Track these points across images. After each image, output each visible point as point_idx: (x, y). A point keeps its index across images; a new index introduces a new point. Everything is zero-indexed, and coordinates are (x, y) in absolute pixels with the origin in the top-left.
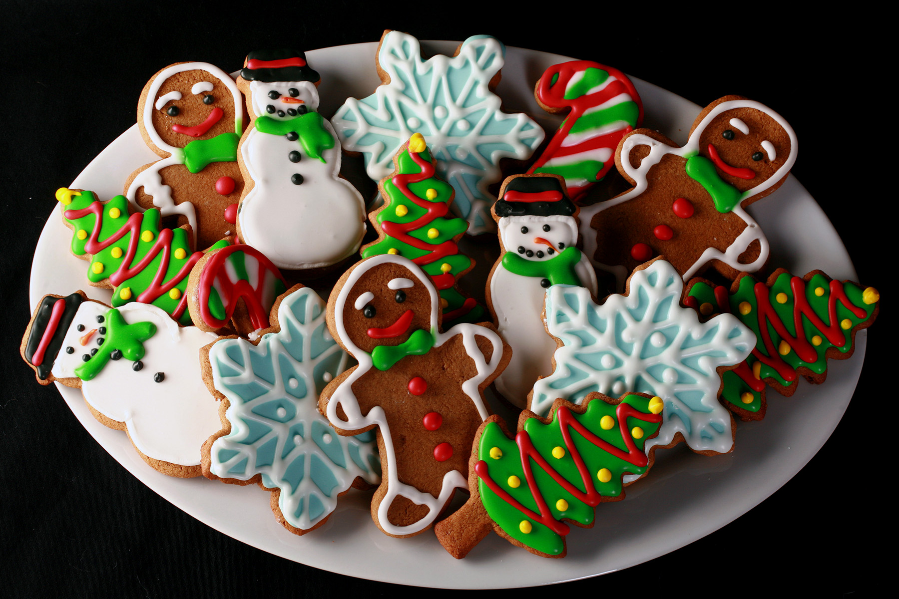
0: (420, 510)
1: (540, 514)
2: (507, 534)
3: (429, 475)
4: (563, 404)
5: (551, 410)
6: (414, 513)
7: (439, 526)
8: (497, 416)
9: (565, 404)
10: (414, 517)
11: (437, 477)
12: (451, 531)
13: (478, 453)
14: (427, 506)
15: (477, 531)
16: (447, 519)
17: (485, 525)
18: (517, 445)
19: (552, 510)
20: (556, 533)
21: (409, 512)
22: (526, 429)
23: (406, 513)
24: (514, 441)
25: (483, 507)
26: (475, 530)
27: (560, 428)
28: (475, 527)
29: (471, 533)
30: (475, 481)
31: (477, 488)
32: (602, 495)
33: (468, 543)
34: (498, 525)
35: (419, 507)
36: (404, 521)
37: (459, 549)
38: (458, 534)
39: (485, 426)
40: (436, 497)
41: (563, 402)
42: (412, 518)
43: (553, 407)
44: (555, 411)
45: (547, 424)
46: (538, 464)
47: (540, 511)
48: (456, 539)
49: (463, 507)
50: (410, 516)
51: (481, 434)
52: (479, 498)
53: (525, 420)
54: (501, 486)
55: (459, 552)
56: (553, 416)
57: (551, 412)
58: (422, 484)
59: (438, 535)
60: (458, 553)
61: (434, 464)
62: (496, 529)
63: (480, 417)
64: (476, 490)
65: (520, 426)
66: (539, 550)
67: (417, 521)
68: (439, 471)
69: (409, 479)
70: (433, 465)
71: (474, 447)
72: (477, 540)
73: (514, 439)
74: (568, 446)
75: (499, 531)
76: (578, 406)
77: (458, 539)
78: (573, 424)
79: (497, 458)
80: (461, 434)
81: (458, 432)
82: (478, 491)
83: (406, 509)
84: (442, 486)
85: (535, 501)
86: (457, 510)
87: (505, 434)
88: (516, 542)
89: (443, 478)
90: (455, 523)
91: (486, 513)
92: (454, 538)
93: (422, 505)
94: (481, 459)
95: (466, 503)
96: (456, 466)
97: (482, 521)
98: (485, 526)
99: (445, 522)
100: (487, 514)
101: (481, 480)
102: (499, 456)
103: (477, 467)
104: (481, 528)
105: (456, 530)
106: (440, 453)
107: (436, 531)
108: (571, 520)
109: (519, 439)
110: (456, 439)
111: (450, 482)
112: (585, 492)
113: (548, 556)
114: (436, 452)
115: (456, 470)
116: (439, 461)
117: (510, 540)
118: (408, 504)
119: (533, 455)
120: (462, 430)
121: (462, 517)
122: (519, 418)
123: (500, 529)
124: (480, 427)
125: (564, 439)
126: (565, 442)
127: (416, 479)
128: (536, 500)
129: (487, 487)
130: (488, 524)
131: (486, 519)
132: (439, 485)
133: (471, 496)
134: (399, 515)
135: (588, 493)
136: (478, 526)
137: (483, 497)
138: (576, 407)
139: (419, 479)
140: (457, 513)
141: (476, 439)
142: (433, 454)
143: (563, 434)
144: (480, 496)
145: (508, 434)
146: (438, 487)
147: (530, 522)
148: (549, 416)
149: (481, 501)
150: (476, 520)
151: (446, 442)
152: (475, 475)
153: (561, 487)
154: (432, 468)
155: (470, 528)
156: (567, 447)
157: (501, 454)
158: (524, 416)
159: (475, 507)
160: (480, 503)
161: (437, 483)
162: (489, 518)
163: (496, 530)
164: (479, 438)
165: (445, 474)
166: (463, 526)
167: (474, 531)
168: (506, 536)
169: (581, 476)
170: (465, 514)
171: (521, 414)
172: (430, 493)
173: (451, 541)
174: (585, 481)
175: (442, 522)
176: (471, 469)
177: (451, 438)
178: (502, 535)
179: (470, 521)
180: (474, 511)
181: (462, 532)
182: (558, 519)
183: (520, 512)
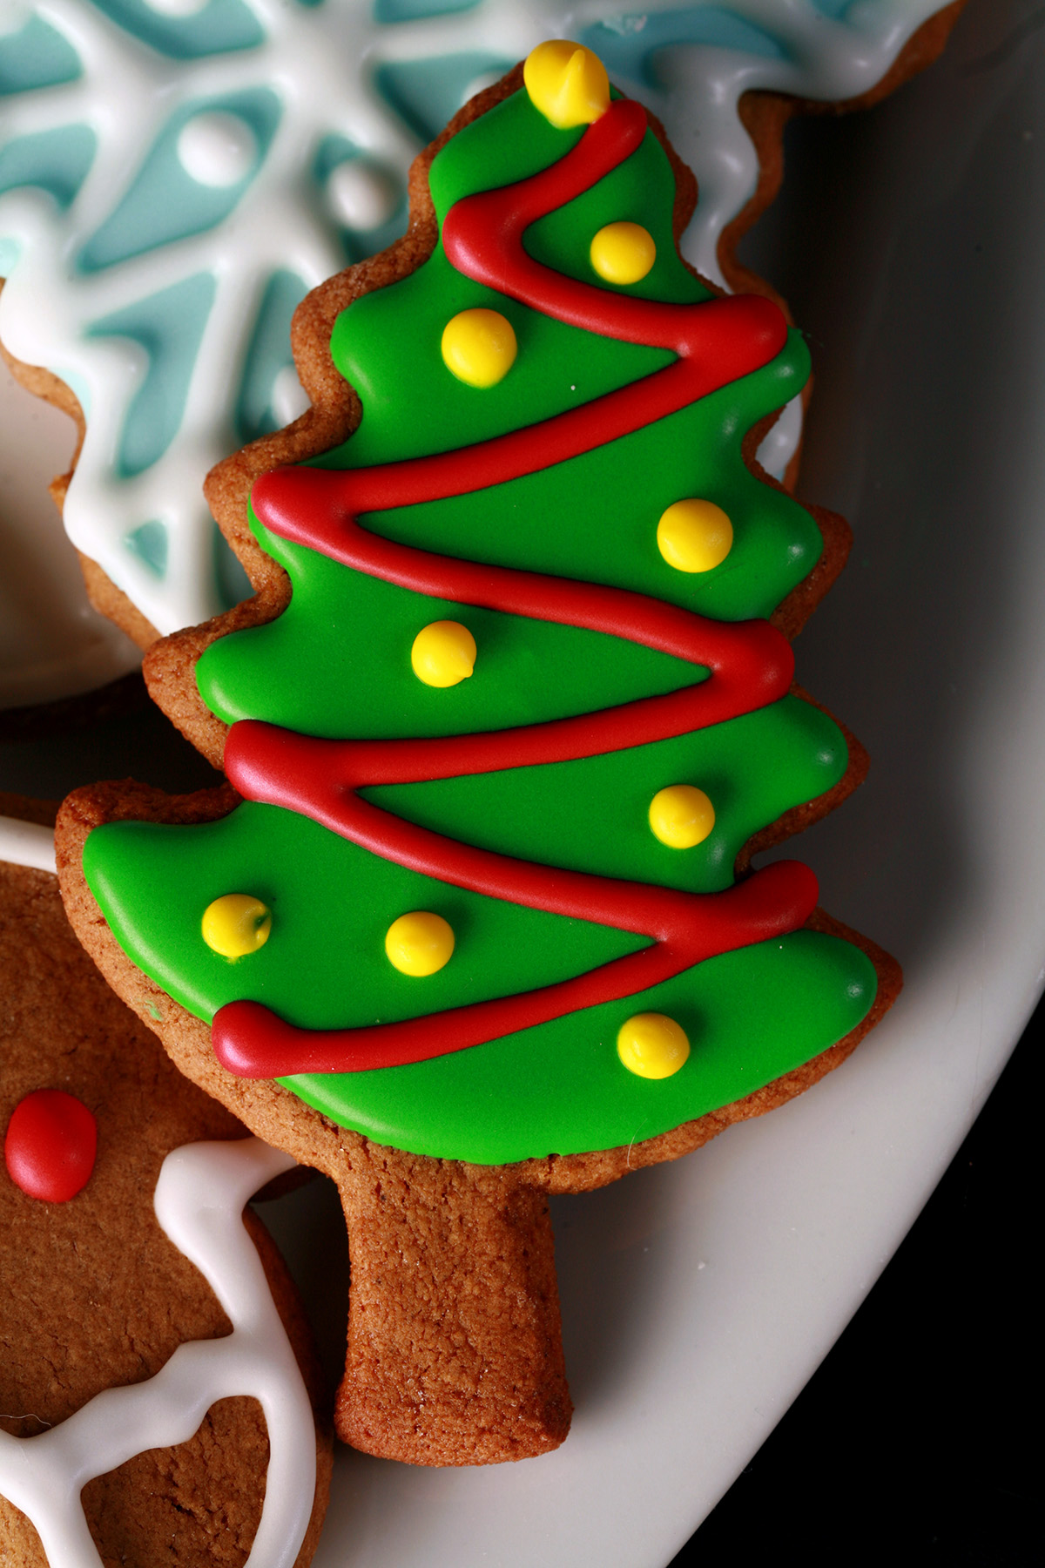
0: (225, 1442)
1: (645, 942)
2: (619, 1152)
3: (104, 1285)
4: (250, 475)
5: (234, 545)
6: (216, 1476)
7: (357, 1419)
8: (81, 798)
9: (256, 463)
10: (233, 1495)
11: (138, 1259)
12: (418, 1381)
13: (173, 1004)
14: (230, 1401)
15: (506, 1267)
16: (353, 1356)
17: (504, 1216)
18: (272, 807)
19: (667, 875)
20: (777, 935)
21: (193, 1496)
22: (233, 711)
23: (190, 1513)
24: (245, 806)
25: (424, 1161)
26: (498, 1274)
27: (342, 565)
28: (481, 1264)
29: (495, 1300)
30: (286, 1108)
31: (324, 1123)
32: (766, 616)
33: (529, 1347)
34: (552, 1157)
35: (206, 1436)
36: (215, 1549)
37: (521, 1408)
38: (455, 1363)
39: (82, 882)
40: (220, 1327)
41: (240, 465)
42: (231, 1507)
43: (228, 524)
44: (257, 530)
45: (285, 607)
46: (424, 780)
47: (632, 931)
48: (467, 1387)
49: (358, 1253)
50: (214, 1507)
51: (102, 922)
52: (373, 1151)
53: (190, 691)
54: (394, 1013)
55: (532, 1417)
56: (265, 556)
57: (243, 553)
58: (116, 1348)
59: (391, 1451)
60: (538, 1426)
61: (70, 1225)
62: (562, 1179)
63: (25, 873)
64: (328, 1135)
65: (200, 734)
66: (796, 1065)
67: (261, 1494)
68: (121, 1229)
69: (54, 1387)
70: (72, 1237)
71: (134, 998)
72: (544, 1298)
73: (238, 798)
74: (450, 591)
75: (581, 1174)
76: (310, 417)
77: (477, 1381)
78: (371, 495)
79: (261, 936)
80: (34, 1011)
81: (19, 1015)
82: (335, 1130)
83: (173, 1500)
84: (192, 1267)
85: (575, 917)
86: (347, 1284)
87: (183, 823)
88: (682, 1135)
89: (162, 1235)
90: (398, 1337)
91: (457, 1167)
92: (458, 1394)
93: (208, 1416)
94: (208, 1008)
95: (352, 1221)
96: (153, 1134)
97: (481, 1217)
98: (510, 1219)
99: (357, 1375)
100: (468, 1170)
101: (304, 1084)
102: (258, 923)
103: (231, 1051)
104: (508, 1243)
105: (430, 1357)
106: (47, 1161)
107: (367, 1445)
108: (767, 829)
109: (252, 779)
110: (41, 1049)
111: (203, 1218)
112: (699, 674)
113: (842, 1050)
114: (26, 1172)
115: (170, 1149)
116: (75, 1196)
117: (651, 1158)
118: (155, 1474)
119: (370, 771)
120: (20, 989)
121: (395, 1283)
122: (165, 706)
123: (576, 1162)
124: (69, 906)
125: (405, 587)
126: (420, 593)
127: (74, 1356)
128: (573, 909)
129: (349, 1079)
130: (513, 1196)
131: (484, 1188)
132: (180, 1273)
133: (336, 1175)
134: (176, 1552)
135: (717, 666)
136: (491, 1249)
137: (379, 1129)
138: (307, 428)
139: (85, 1345)
140: (364, 1293)
141: (105, 964)
142: (26, 1196)
143: (382, 571)
144: (364, 1141)
145: (193, 807)
146: (184, 1284)
147: (649, 1013)
148: (258, 574)
149: (391, 1150)
150: (454, 1238)
151: (20, 1102)
152: (259, 1087)
153: (599, 763)
154: (81, 1247)
155: (469, 1288)
156: (446, 598)
157: (260, 909)
158: (167, 680)
159: (394, 1195)
160: (397, 1164)
161: (165, 1277)
162: (489, 1173)
163: (565, 1184)
164: (113, 945)
165: (150, 1212)
166: (436, 1315)
167: (494, 1284)
168: (622, 1159)
169: (621, 637)
170: (392, 1262)
171: (153, 690)
172: (184, 1340)
173: (462, 1415)
174: (652, 639)
175: (349, 1386)
176: (219, 1087)
177: (16, 1065)
178: (604, 1171)
179: (441, 1266)
180: (410, 1215)
181: (458, 1338)
182: (728, 880)
183: (571, 1020)
